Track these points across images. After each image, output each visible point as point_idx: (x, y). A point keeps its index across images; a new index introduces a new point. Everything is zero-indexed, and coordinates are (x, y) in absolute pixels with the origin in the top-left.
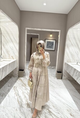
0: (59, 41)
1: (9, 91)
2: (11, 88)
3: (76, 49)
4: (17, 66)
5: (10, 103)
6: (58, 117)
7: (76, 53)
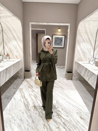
5: (16, 105)
6: (67, 121)
7: (88, 50)
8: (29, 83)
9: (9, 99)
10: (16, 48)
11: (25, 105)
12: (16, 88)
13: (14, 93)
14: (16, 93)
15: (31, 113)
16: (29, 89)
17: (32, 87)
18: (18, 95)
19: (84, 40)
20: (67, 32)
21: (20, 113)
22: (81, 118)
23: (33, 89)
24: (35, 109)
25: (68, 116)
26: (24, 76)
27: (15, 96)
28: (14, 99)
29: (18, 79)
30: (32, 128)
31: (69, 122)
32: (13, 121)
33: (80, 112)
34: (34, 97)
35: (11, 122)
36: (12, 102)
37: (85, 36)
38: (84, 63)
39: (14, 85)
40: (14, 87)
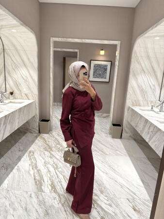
0: (117, 63)
3: (151, 79)
5: (19, 182)
7: (151, 87)
8: (46, 141)
11: (36, 182)
12: (22, 151)
13: (19, 159)
14: (22, 159)
15: (44, 197)
17: (51, 150)
18: (24, 163)
19: (143, 70)
21: (26, 196)
22: (135, 210)
23: (51, 152)
24: (52, 190)
25: (111, 206)
26: (38, 129)
27: (19, 164)
28: (18, 170)
31: (112, 217)
32: (12, 211)
33: (134, 199)
34: (54, 167)
35: (7, 212)
36: (14, 176)
37: (145, 63)
38: (143, 110)
39: (20, 144)
40: (20, 148)
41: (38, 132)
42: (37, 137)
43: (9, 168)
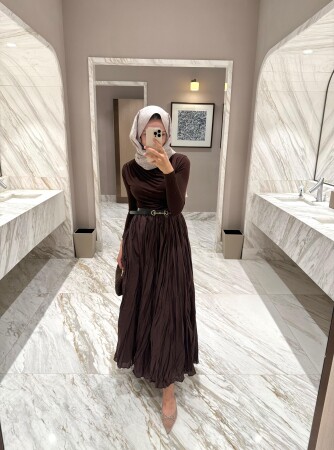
0: (227, 107)
1: (43, 314)
2: (49, 303)
3: (297, 136)
4: (66, 214)
5: (46, 357)
6: (228, 404)
8: (91, 273)
9: (23, 335)
10: (41, 150)
11: (80, 356)
12: (45, 295)
13: (41, 312)
14: (47, 312)
15: (100, 382)
16: (94, 295)
17: (104, 290)
18: (53, 320)
19: (280, 118)
20: (222, 93)
21: (62, 381)
22: (278, 395)
23: (105, 294)
26: (72, 249)
27: (43, 322)
28: (42, 333)
29: (54, 261)
30: (108, 436)
31: (235, 410)
32: (39, 413)
33: (274, 375)
35: (29, 415)
36: (35, 346)
38: (283, 200)
39: (39, 283)
40: (39, 291)
41: (73, 255)
42: (71, 266)
43: (23, 331)
